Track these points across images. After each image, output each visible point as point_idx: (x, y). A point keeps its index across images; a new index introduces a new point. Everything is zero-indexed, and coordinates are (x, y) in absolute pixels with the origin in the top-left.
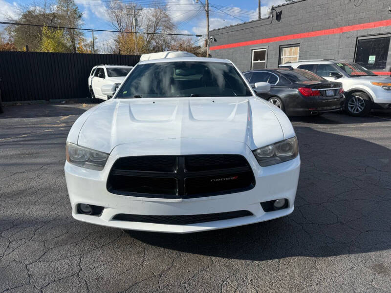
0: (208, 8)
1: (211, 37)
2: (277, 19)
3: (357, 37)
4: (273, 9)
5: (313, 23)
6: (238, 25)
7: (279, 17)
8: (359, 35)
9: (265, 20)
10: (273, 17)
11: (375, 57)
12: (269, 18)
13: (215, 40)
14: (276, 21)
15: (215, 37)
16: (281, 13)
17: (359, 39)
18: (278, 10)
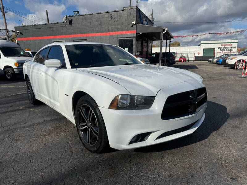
0: (3, 10)
1: (18, 31)
2: (69, 24)
3: (118, 38)
4: (67, 17)
5: (93, 29)
6: (40, 25)
7: (71, 22)
8: (118, 37)
9: (61, 24)
10: (66, 22)
11: (127, 48)
12: (64, 22)
13: (21, 34)
14: (69, 25)
15: (22, 32)
16: (71, 20)
17: (119, 39)
18: (70, 19)
